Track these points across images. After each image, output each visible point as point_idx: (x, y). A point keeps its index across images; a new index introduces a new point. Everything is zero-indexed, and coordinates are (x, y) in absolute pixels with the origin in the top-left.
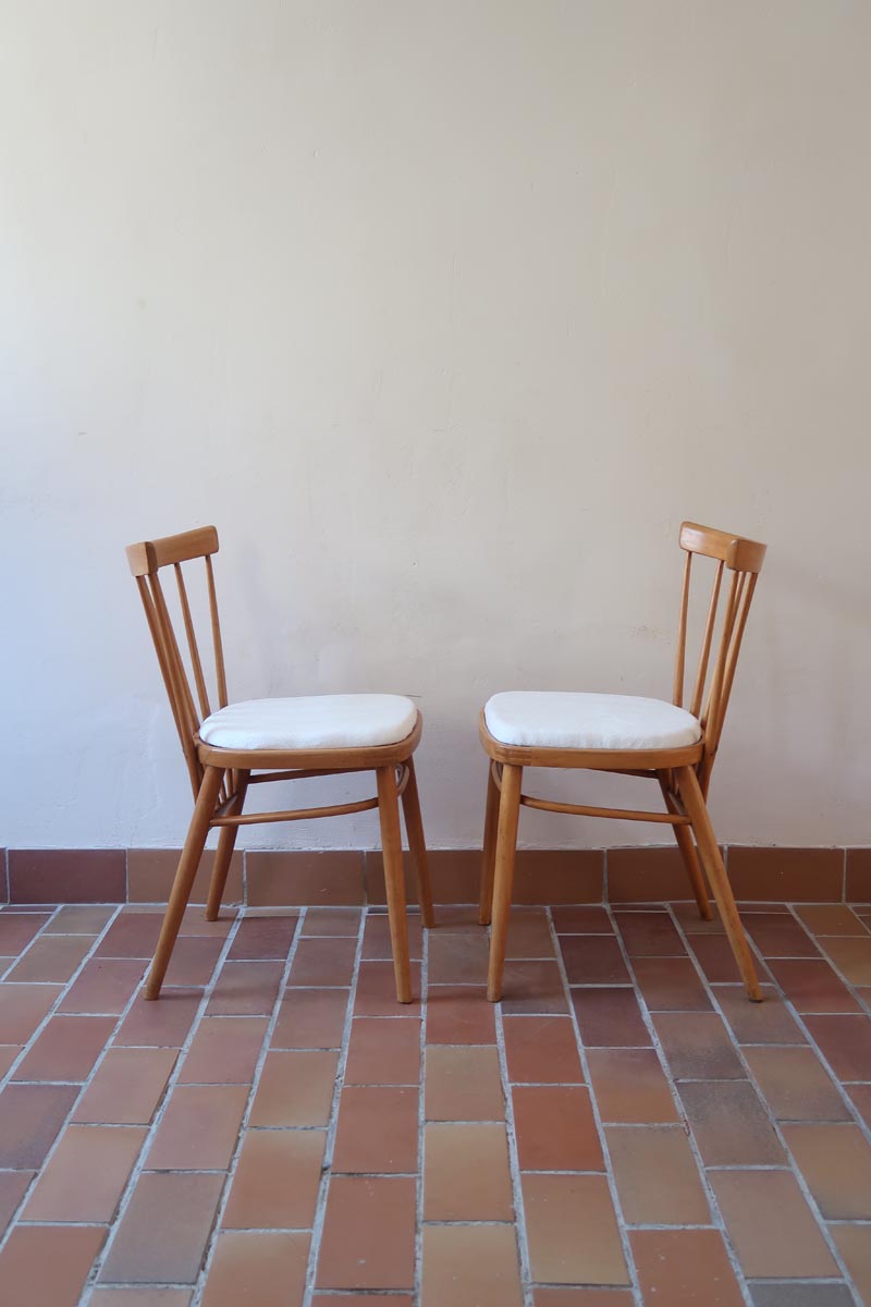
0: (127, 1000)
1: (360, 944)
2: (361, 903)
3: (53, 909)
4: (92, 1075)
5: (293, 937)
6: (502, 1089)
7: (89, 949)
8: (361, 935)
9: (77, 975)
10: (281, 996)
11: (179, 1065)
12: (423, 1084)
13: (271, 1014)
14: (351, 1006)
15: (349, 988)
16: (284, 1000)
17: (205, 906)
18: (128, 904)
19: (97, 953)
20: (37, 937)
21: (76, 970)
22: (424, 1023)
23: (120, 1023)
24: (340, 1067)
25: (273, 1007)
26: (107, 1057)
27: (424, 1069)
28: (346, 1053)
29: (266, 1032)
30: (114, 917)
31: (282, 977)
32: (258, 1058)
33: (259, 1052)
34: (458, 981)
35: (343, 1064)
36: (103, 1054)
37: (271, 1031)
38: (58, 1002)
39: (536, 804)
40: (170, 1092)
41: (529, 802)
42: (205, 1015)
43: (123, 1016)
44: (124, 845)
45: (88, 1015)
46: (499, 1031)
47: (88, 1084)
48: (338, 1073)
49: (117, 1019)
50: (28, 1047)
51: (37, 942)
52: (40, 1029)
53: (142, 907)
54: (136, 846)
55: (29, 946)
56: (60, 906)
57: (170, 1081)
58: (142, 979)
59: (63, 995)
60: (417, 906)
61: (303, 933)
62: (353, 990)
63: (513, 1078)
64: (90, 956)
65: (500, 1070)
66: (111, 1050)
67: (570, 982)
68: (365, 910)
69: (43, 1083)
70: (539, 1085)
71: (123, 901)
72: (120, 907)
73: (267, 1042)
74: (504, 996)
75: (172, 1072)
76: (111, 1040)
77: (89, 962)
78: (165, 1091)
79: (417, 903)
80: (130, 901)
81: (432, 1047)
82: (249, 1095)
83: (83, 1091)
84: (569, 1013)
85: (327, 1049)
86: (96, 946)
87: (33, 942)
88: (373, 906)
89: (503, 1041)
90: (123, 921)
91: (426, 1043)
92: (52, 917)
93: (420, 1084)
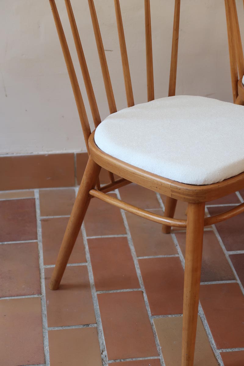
2: (73, 185)
6: (214, 355)
10: (43, 275)
12: (161, 355)
13: (41, 294)
14: (92, 281)
15: (86, 264)
16: (45, 278)
22: (145, 295)
24: (101, 342)
25: (41, 287)
27: (158, 341)
28: (101, 328)
29: (42, 311)
32: (43, 338)
33: (42, 332)
35: (102, 340)
37: (45, 310)
48: (101, 348)
62: (89, 266)
63: (220, 346)
65: (208, 337)
67: (229, 250)
73: (45, 322)
81: (157, 317)
84: (234, 279)
85: (88, 325)
91: (153, 315)
93: (159, 355)
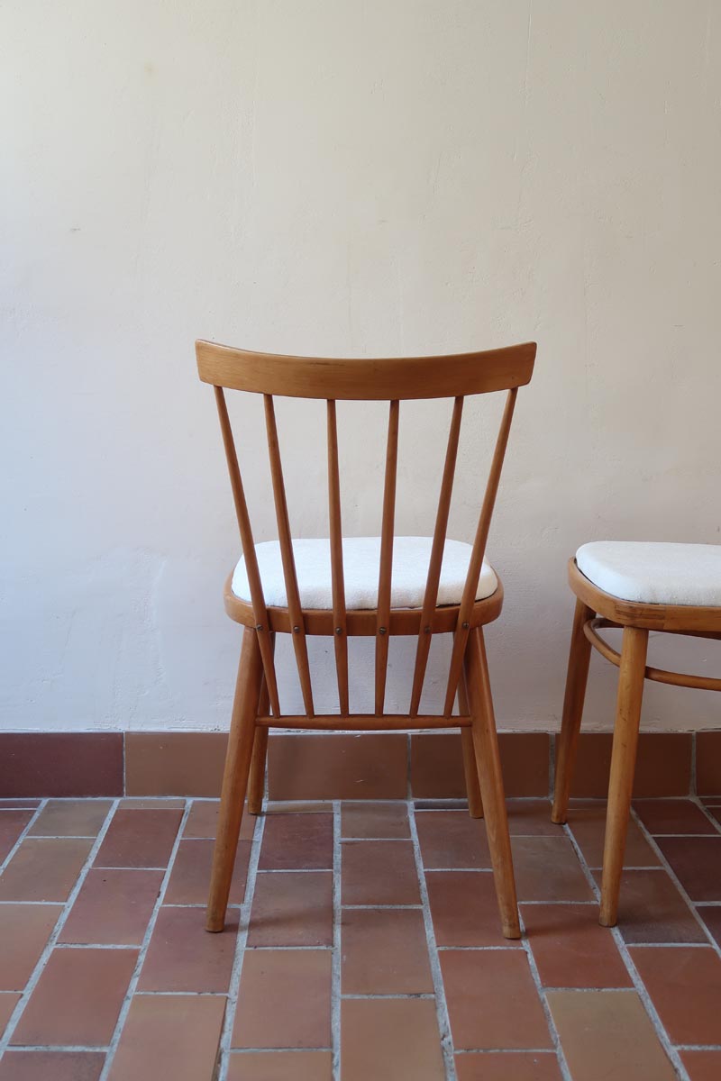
0: (145, 925)
1: (417, 847)
2: (404, 797)
3: (36, 804)
4: (117, 1036)
5: (333, 838)
6: (666, 1055)
7: (87, 854)
8: (415, 837)
9: (76, 891)
10: (338, 918)
11: (230, 1019)
12: (560, 1048)
13: (333, 945)
14: (430, 932)
15: (421, 907)
16: (342, 924)
17: (218, 800)
18: (126, 798)
19: (98, 862)
20: (21, 840)
21: (74, 885)
22: (530, 957)
23: (142, 958)
24: (441, 1022)
25: (332, 935)
26: (132, 1006)
27: (553, 1025)
28: (444, 1000)
29: (331, 969)
30: (111, 814)
31: (332, 893)
32: (330, 1009)
33: (330, 1000)
34: (555, 898)
35: (444, 1017)
36: (127, 1005)
37: (337, 970)
38: (58, 929)
39: (664, 677)
40: (225, 1060)
41: (655, 675)
42: (248, 946)
43: (144, 946)
44: (121, 727)
45: (98, 946)
46: (631, 969)
47: (115, 1050)
48: (442, 1031)
49: (135, 954)
50: (28, 993)
51: (22, 846)
52: (40, 967)
53: (142, 801)
54: (135, 728)
55: (13, 853)
56: (45, 801)
57: (223, 1045)
58: (159, 896)
59: (64, 917)
60: (466, 800)
61: (344, 834)
62: (426, 909)
63: (677, 1041)
64: (89, 864)
65: (653, 1025)
66: (136, 997)
67: (693, 899)
68: (411, 804)
69: (54, 1048)
70: (711, 1048)
71: (120, 794)
72: (117, 801)
73: (337, 986)
74: (622, 919)
75: (222, 1031)
76: (134, 983)
77: (88, 874)
78: (219, 1060)
79: (466, 797)
80: (128, 794)
81: (552, 991)
82: (332, 1067)
83: (109, 1060)
84: (706, 941)
85: (418, 995)
86: (94, 852)
87: (16, 847)
88: (419, 800)
89: (641, 982)
90: (122, 819)
91: (543, 986)
92: (37, 815)
93: (555, 1047)
